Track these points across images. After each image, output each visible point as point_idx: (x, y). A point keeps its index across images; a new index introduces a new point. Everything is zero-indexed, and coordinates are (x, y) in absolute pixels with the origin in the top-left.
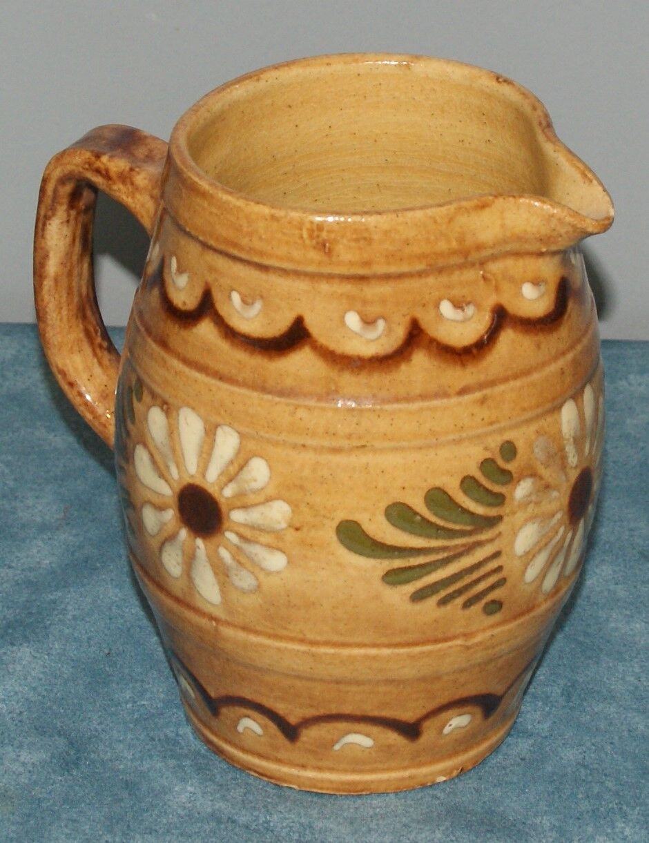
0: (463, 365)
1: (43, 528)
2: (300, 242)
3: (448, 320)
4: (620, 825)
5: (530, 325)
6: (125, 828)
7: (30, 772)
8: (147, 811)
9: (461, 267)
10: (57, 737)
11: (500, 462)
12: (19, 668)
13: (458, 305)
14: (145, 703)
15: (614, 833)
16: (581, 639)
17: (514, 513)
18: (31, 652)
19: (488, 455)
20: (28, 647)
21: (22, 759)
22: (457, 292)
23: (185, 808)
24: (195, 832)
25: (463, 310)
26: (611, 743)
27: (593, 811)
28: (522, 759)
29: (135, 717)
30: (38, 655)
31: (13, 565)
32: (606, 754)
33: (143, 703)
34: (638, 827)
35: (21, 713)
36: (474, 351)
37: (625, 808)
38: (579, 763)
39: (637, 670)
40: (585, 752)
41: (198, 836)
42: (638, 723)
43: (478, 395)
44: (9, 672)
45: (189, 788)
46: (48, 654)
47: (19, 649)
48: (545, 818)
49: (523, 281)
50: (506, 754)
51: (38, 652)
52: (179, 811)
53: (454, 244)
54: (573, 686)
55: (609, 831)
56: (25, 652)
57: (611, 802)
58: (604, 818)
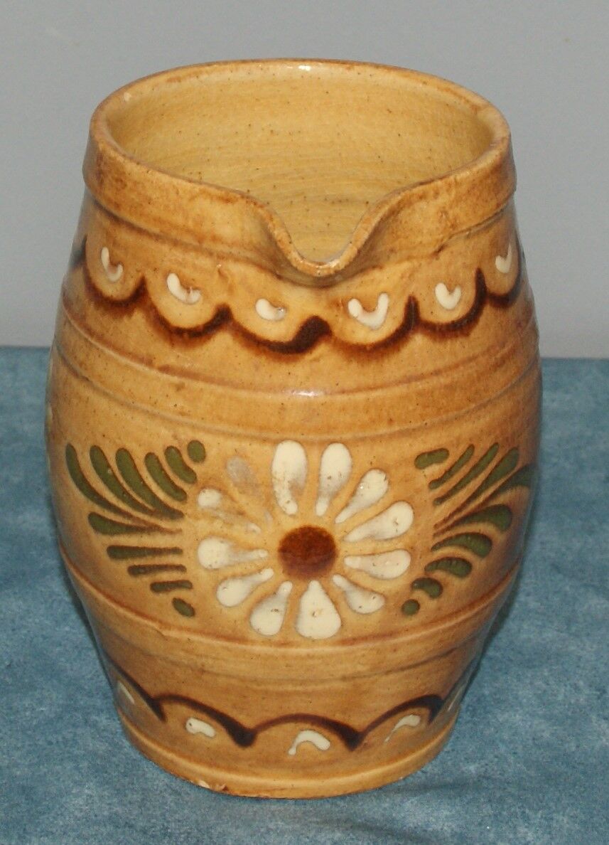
4: (522, 830)
6: (21, 832)
8: (44, 813)
14: (44, 709)
15: (517, 838)
23: (81, 810)
24: (92, 835)
26: (515, 753)
27: (495, 816)
29: (34, 723)
33: (41, 709)
34: (540, 833)
37: (527, 811)
41: (95, 839)
42: (543, 731)
45: (86, 791)
52: (76, 813)
55: (511, 836)
58: (507, 823)
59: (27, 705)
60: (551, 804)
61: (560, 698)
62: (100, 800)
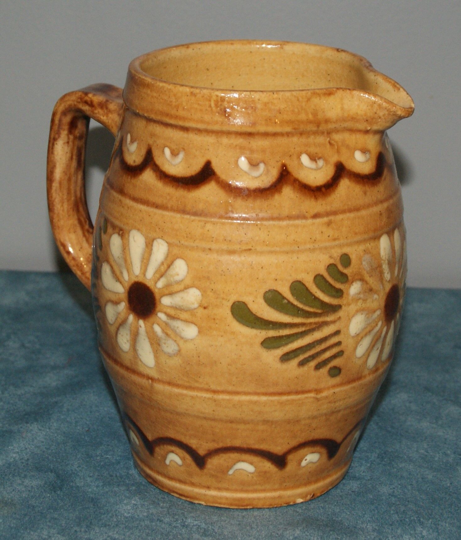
0: (316, 198)
1: (54, 367)
2: (209, 109)
3: (306, 167)
4: (419, 529)
5: (359, 178)
6: (89, 524)
7: (29, 491)
8: (104, 514)
9: (315, 133)
10: (50, 473)
11: (340, 268)
12: (29, 435)
13: (313, 158)
14: (109, 457)
15: (416, 534)
16: (390, 429)
17: (349, 305)
18: (38, 427)
19: (332, 261)
20: (36, 424)
21: (25, 484)
22: (312, 150)
23: (129, 513)
24: (135, 527)
25: (316, 162)
26: (411, 485)
27: (401, 521)
28: (353, 492)
29: (102, 464)
30: (43, 429)
31: (34, 385)
32: (408, 490)
33: (107, 456)
34: (431, 531)
35: (28, 459)
36: (323, 189)
37: (422, 519)
38: (390, 495)
39: (426, 446)
40: (394, 488)
41: (137, 529)
42: (428, 475)
43: (325, 219)
44: (23, 437)
45: (133, 502)
46: (49, 428)
47: (31, 426)
48: (369, 524)
49: (355, 149)
50: (342, 489)
51: (43, 427)
52: (125, 514)
53: (311, 117)
54: (385, 453)
55: (412, 532)
56: (34, 427)
57: (412, 516)
58: (409, 525)
59: (98, 454)
60: (437, 517)
61: (436, 459)
62: (142, 507)
